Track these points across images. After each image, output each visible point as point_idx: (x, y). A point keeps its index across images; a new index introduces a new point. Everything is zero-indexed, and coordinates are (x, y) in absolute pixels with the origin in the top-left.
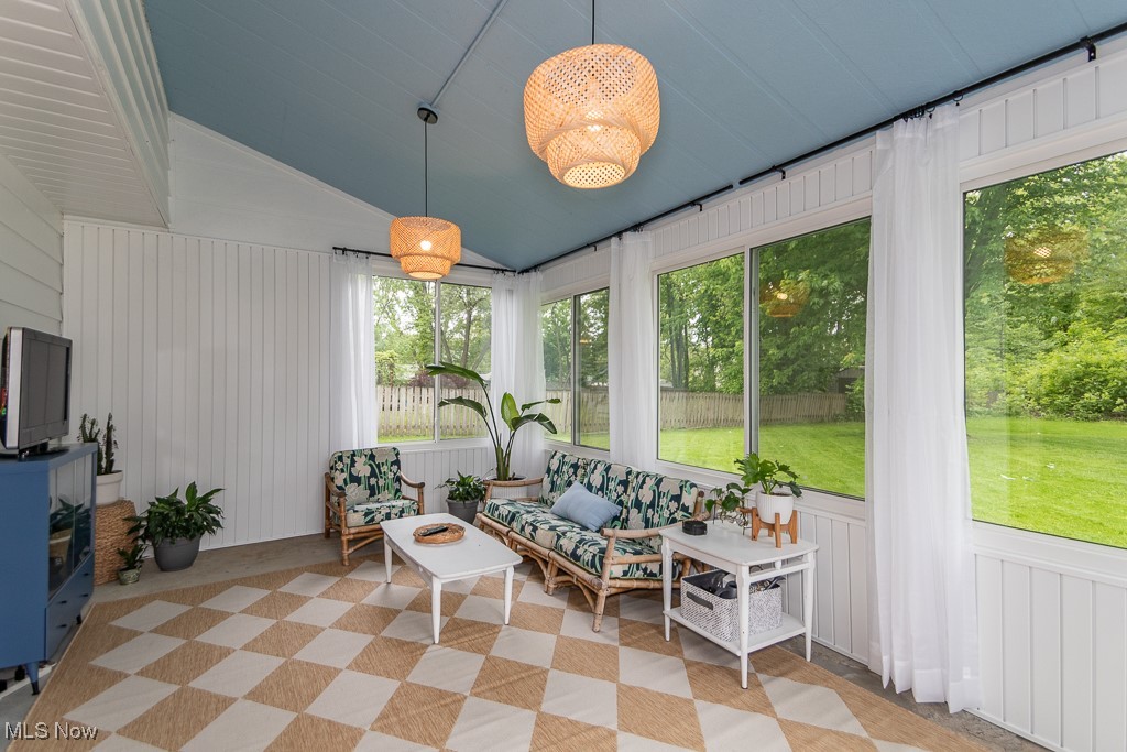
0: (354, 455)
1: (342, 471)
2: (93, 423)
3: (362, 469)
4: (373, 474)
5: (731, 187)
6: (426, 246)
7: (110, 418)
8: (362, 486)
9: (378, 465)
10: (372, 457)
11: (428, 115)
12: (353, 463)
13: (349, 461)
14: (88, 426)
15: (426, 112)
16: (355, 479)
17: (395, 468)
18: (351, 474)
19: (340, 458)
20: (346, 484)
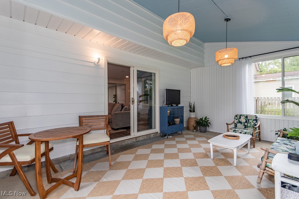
0: (241, 115)
1: (237, 119)
2: (191, 103)
3: (243, 120)
4: (246, 122)
6: (226, 56)
7: (194, 103)
8: (242, 125)
9: (248, 120)
10: (247, 117)
11: (227, 20)
12: (240, 118)
13: (239, 117)
14: (190, 104)
15: (226, 20)
16: (241, 123)
17: (255, 122)
18: (239, 121)
19: (237, 116)
20: (237, 123)
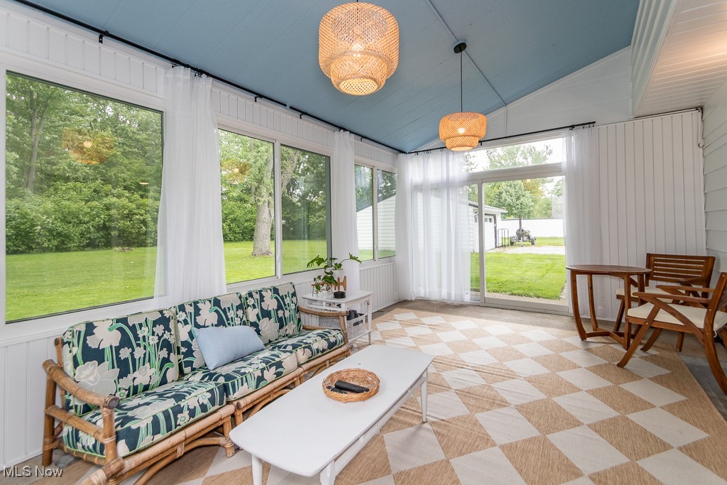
5: (285, 105)
